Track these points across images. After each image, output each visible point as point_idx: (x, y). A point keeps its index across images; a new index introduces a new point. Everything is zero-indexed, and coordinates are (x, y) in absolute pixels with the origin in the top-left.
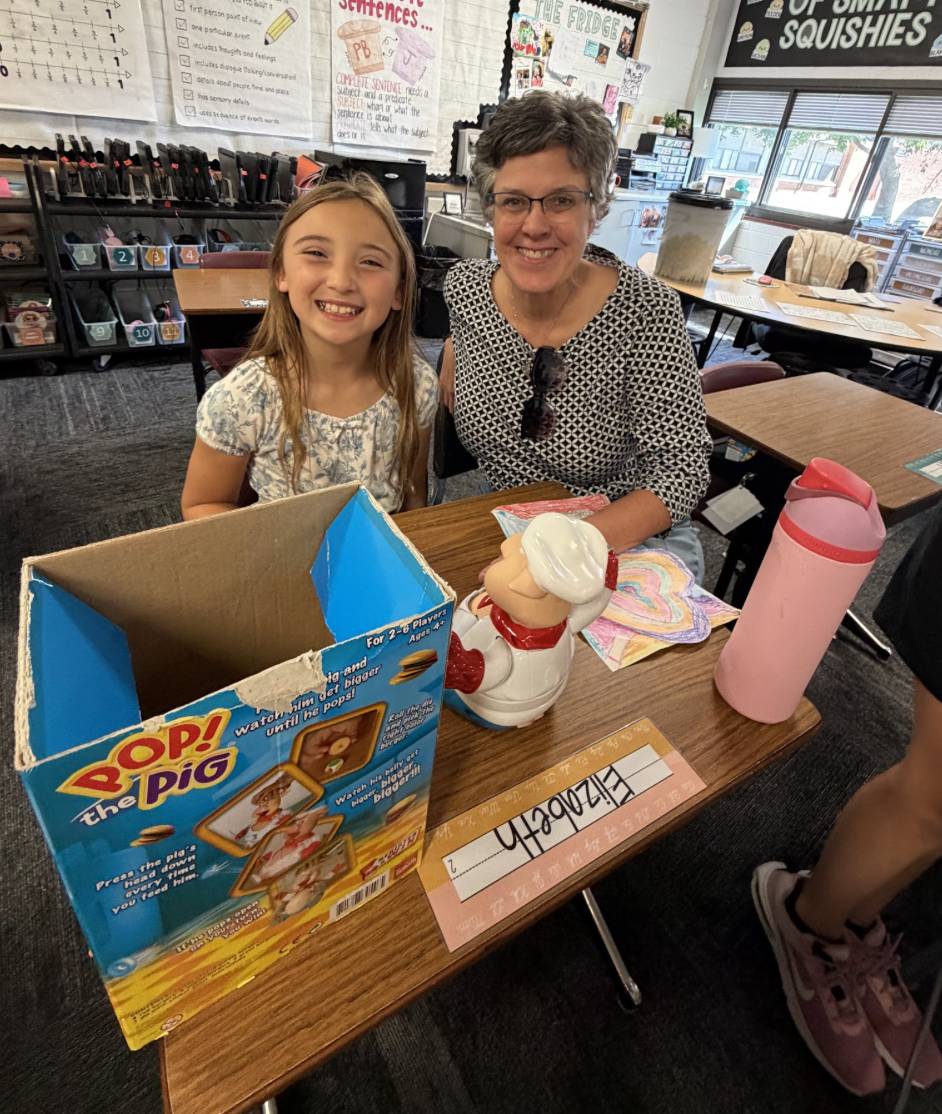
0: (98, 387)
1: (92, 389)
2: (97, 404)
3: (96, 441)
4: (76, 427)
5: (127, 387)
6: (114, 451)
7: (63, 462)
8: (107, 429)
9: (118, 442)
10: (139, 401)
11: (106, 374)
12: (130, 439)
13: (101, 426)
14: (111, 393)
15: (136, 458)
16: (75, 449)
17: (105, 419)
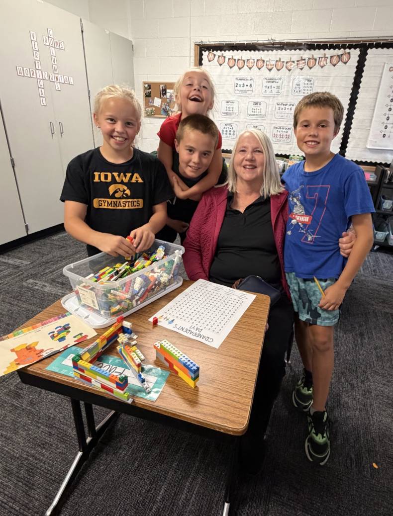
0: (372, 257)
1: (369, 257)
2: (372, 264)
3: (371, 278)
4: (363, 270)
5: (384, 261)
6: (379, 285)
7: (359, 282)
8: (375, 275)
9: (380, 282)
10: (388, 268)
11: (375, 253)
12: (385, 282)
13: (373, 273)
14: (377, 261)
15: (388, 291)
16: (364, 278)
17: (375, 271)
